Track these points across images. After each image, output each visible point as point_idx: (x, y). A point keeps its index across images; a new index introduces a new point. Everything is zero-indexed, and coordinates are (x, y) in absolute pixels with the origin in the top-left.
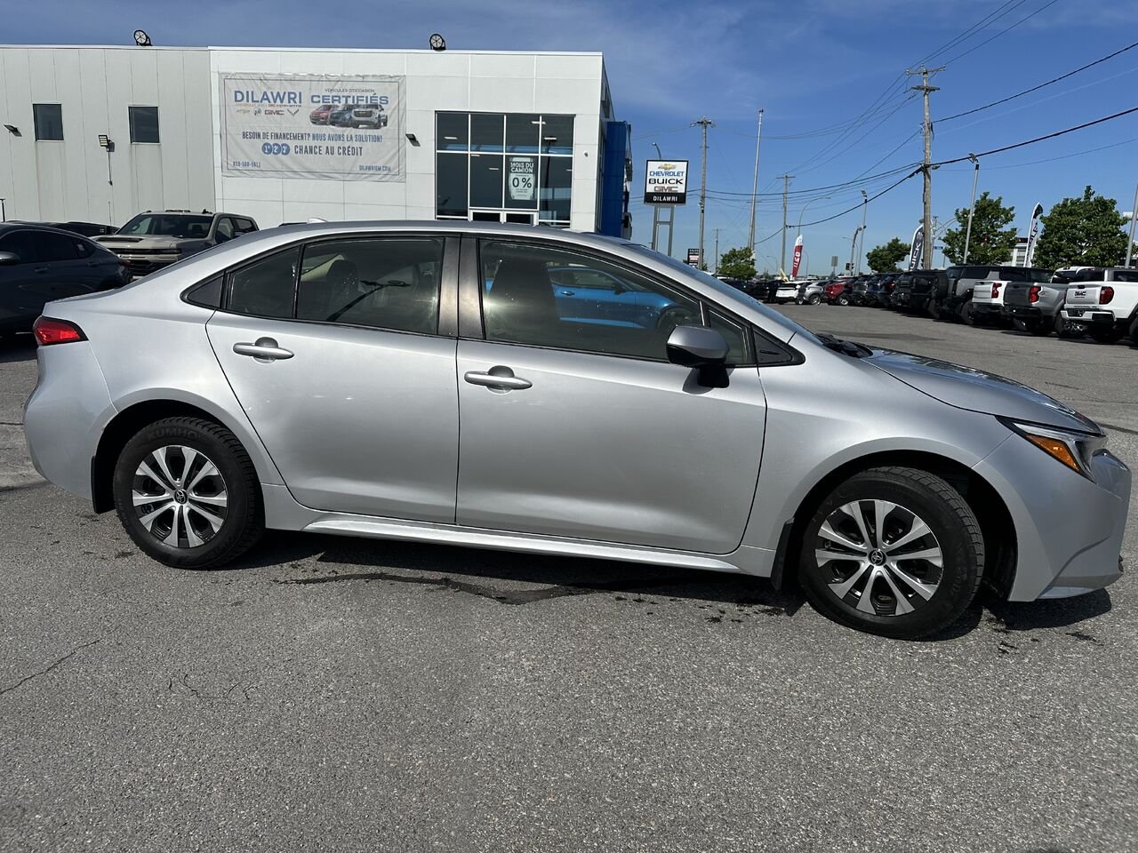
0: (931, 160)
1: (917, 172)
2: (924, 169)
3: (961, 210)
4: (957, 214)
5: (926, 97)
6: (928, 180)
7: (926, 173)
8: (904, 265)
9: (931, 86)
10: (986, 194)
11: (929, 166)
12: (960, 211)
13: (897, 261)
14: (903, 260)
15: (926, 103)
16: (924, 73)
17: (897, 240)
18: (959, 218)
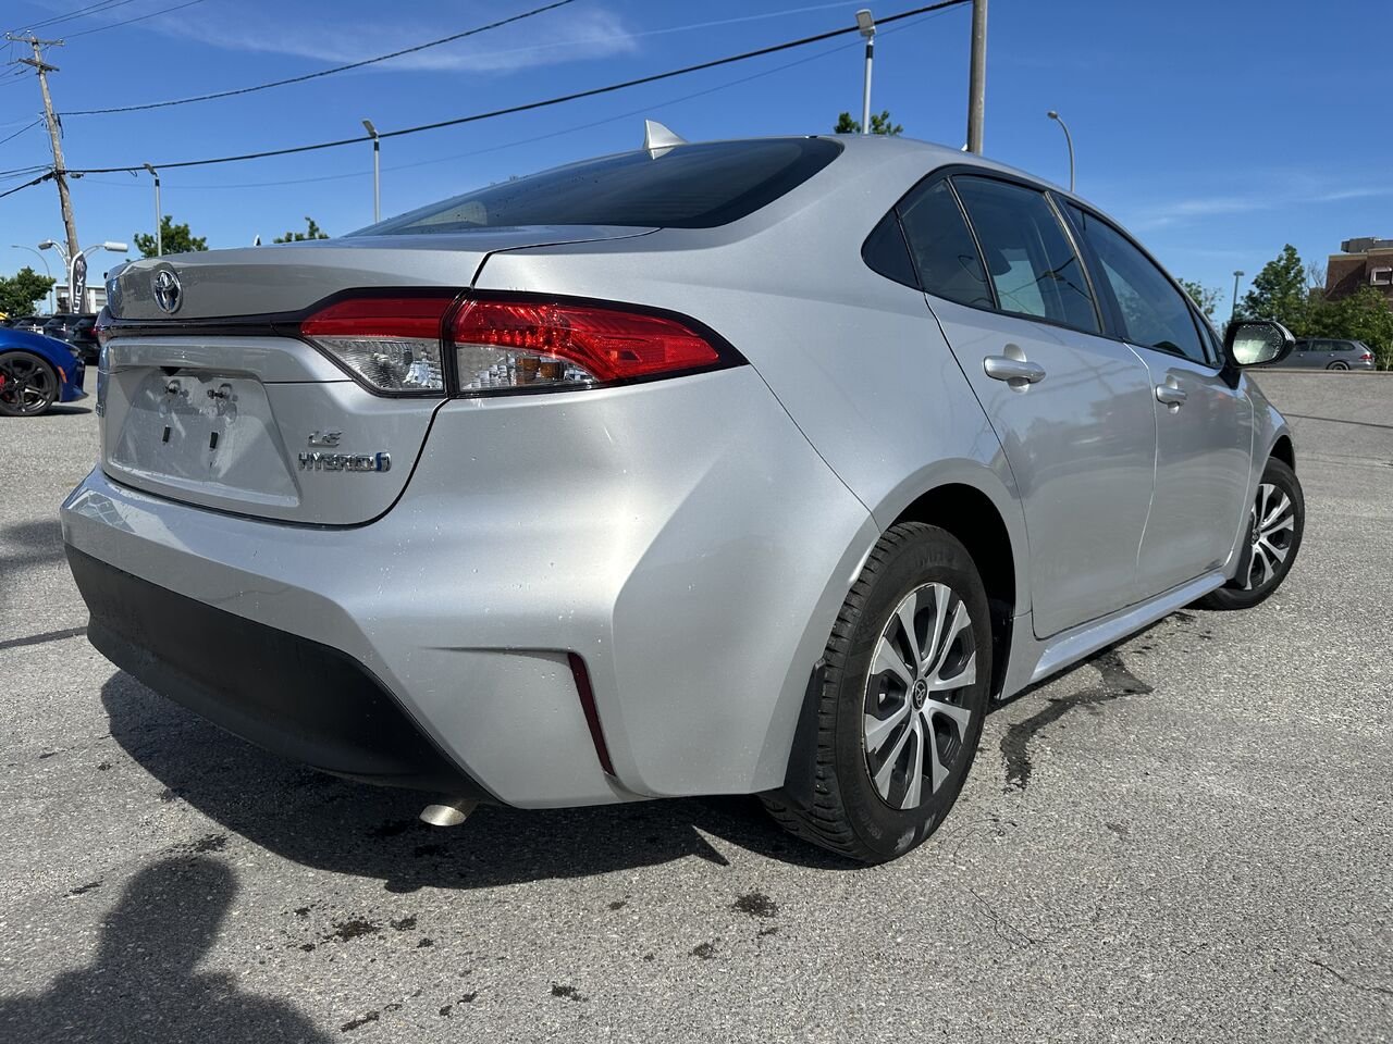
0: (64, 165)
1: (46, 178)
2: (58, 175)
3: (141, 236)
4: (136, 240)
5: (42, 77)
6: (65, 191)
7: (60, 181)
8: (46, 307)
9: (49, 64)
10: (168, 219)
11: (64, 173)
12: (139, 237)
13: (35, 299)
14: (44, 298)
15: (45, 87)
16: (33, 44)
17: (29, 271)
18: (140, 246)
